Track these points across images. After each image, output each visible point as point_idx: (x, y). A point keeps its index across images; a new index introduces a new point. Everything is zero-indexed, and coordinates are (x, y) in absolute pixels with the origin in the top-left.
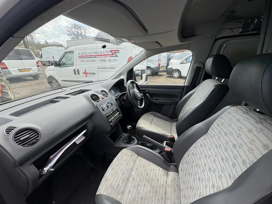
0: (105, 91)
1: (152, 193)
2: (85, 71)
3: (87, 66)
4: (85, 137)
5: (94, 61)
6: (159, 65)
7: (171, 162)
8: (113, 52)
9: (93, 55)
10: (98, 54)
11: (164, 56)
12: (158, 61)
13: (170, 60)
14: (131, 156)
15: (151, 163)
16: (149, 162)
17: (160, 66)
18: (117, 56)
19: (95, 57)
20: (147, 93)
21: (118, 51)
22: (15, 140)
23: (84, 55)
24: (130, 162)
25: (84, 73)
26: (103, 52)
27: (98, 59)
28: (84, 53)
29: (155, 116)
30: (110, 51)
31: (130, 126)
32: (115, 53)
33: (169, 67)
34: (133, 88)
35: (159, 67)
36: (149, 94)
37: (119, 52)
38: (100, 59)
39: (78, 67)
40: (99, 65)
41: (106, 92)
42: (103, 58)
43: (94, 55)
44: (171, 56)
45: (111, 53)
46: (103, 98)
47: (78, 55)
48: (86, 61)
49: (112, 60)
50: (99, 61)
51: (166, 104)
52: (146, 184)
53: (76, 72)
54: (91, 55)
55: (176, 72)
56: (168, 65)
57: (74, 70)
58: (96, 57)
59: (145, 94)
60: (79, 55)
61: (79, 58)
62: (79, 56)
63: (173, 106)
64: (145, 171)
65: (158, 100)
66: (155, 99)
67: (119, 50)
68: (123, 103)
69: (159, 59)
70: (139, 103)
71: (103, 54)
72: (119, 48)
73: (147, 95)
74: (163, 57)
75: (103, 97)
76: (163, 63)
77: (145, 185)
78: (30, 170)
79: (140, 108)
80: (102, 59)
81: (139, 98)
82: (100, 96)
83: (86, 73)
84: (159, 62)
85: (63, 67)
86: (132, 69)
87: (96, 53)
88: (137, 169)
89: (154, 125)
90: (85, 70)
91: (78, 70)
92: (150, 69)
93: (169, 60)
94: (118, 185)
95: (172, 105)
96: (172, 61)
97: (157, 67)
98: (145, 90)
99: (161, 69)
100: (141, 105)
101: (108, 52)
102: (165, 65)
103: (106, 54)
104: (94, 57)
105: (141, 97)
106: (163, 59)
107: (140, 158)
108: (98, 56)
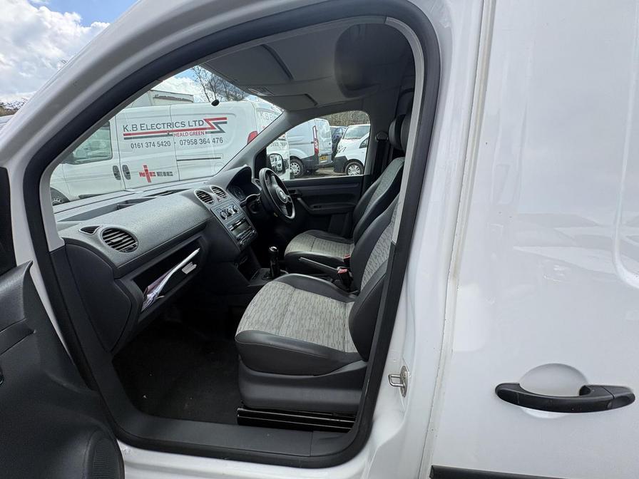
0: (218, 189)
1: (323, 325)
2: (146, 170)
3: (149, 156)
4: (195, 265)
5: (168, 144)
6: (317, 151)
7: (350, 291)
8: (211, 122)
9: (164, 130)
10: (175, 128)
11: (326, 132)
12: (312, 143)
13: (339, 141)
14: (283, 289)
15: (318, 296)
16: (315, 295)
17: (320, 154)
18: (222, 131)
19: (168, 135)
20: (298, 196)
21: (223, 120)
22: (104, 239)
23: (139, 131)
24: (282, 297)
25: (141, 174)
26: (187, 124)
27: (177, 139)
28: (139, 127)
29: (317, 236)
30: (205, 120)
31: (274, 247)
32: (216, 124)
33: (338, 155)
34: (271, 182)
35: (316, 157)
36: (302, 199)
37: (226, 123)
38: (183, 138)
39: (124, 161)
40: (178, 153)
41: (221, 190)
42: (189, 138)
43: (166, 129)
44: (341, 131)
45: (206, 125)
46: (218, 199)
47: (121, 132)
48: (145, 145)
49: (211, 141)
50: (178, 143)
51: (335, 214)
52: (314, 317)
53: (121, 173)
54: (157, 130)
55: (352, 164)
56: (335, 150)
57: (115, 168)
58: (172, 135)
59: (294, 197)
60: (126, 132)
61: (125, 139)
62: (124, 135)
63: (348, 214)
64: (310, 304)
65: (320, 207)
66: (315, 207)
67: (225, 119)
68: (255, 213)
69: (315, 139)
70: (285, 210)
71: (187, 127)
72: (225, 114)
73: (297, 201)
74: (323, 135)
75: (219, 197)
76: (325, 146)
77: (311, 319)
78: (134, 288)
79: (289, 219)
80: (186, 138)
81: (285, 200)
82: (213, 195)
83: (147, 174)
84: (315, 146)
85: (80, 163)
86: (264, 151)
87: (169, 125)
88: (296, 303)
89: (318, 248)
90: (145, 166)
91: (125, 168)
92: (298, 161)
93: (336, 140)
94: (269, 321)
95: (346, 213)
96: (342, 143)
97: (311, 158)
98: (294, 191)
99: (322, 162)
100: (290, 215)
101: (201, 123)
102: (330, 151)
103: (194, 127)
104: (166, 136)
105: (287, 200)
106: (324, 139)
107: (298, 291)
108: (175, 133)
